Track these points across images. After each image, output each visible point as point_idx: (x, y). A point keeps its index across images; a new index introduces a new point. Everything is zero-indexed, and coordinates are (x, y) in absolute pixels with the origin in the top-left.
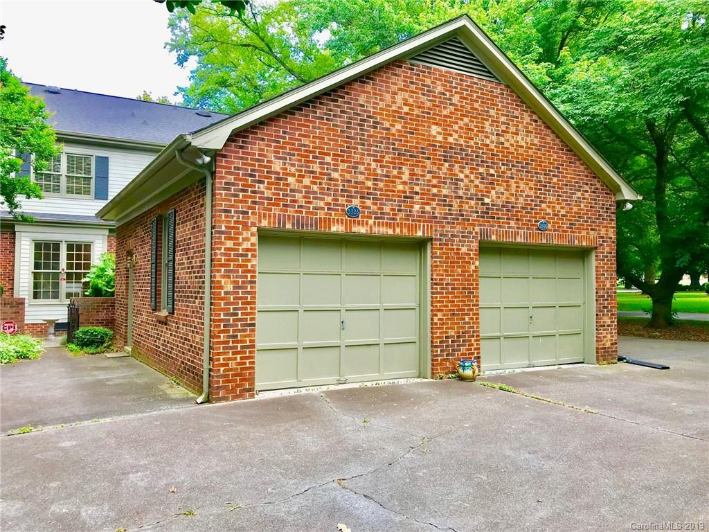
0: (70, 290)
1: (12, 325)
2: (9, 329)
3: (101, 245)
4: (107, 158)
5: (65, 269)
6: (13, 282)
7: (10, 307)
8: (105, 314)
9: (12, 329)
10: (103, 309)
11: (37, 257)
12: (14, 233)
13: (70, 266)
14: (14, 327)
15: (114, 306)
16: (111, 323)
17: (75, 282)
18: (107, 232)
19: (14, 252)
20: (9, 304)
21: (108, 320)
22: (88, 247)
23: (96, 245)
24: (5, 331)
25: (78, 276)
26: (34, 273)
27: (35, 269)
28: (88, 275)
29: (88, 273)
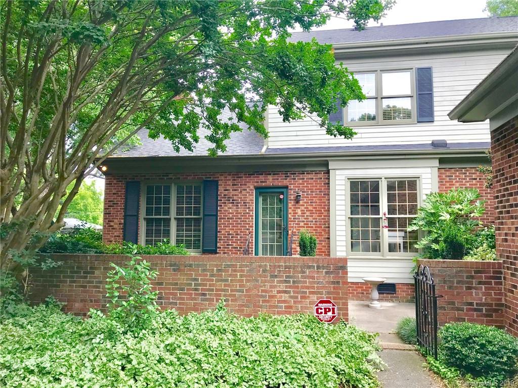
0: (393, 241)
1: (330, 306)
2: (326, 313)
3: (429, 181)
4: (430, 69)
5: (387, 213)
6: (329, 230)
7: (326, 273)
8: (484, 294)
9: (330, 314)
10: (480, 283)
11: (354, 199)
12: (328, 172)
13: (391, 210)
14: (333, 309)
15: (500, 278)
16: (496, 311)
17: (399, 230)
18: (436, 163)
19: (329, 195)
20: (323, 267)
21: (491, 305)
22: (412, 184)
23: (424, 181)
24: (321, 316)
25: (403, 223)
26: (351, 219)
27: (351, 215)
28: (415, 222)
29: (415, 219)
